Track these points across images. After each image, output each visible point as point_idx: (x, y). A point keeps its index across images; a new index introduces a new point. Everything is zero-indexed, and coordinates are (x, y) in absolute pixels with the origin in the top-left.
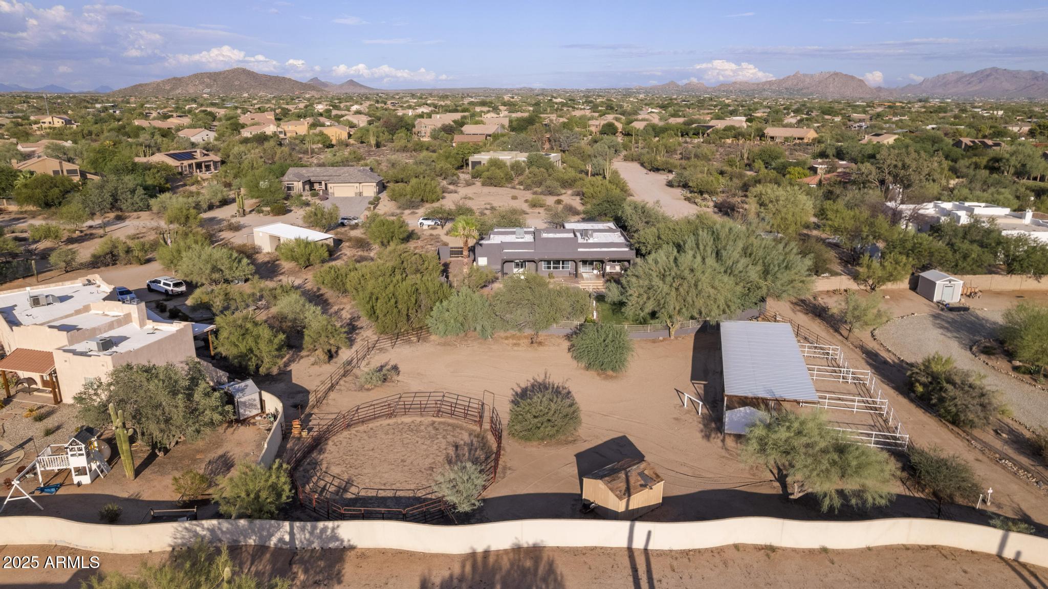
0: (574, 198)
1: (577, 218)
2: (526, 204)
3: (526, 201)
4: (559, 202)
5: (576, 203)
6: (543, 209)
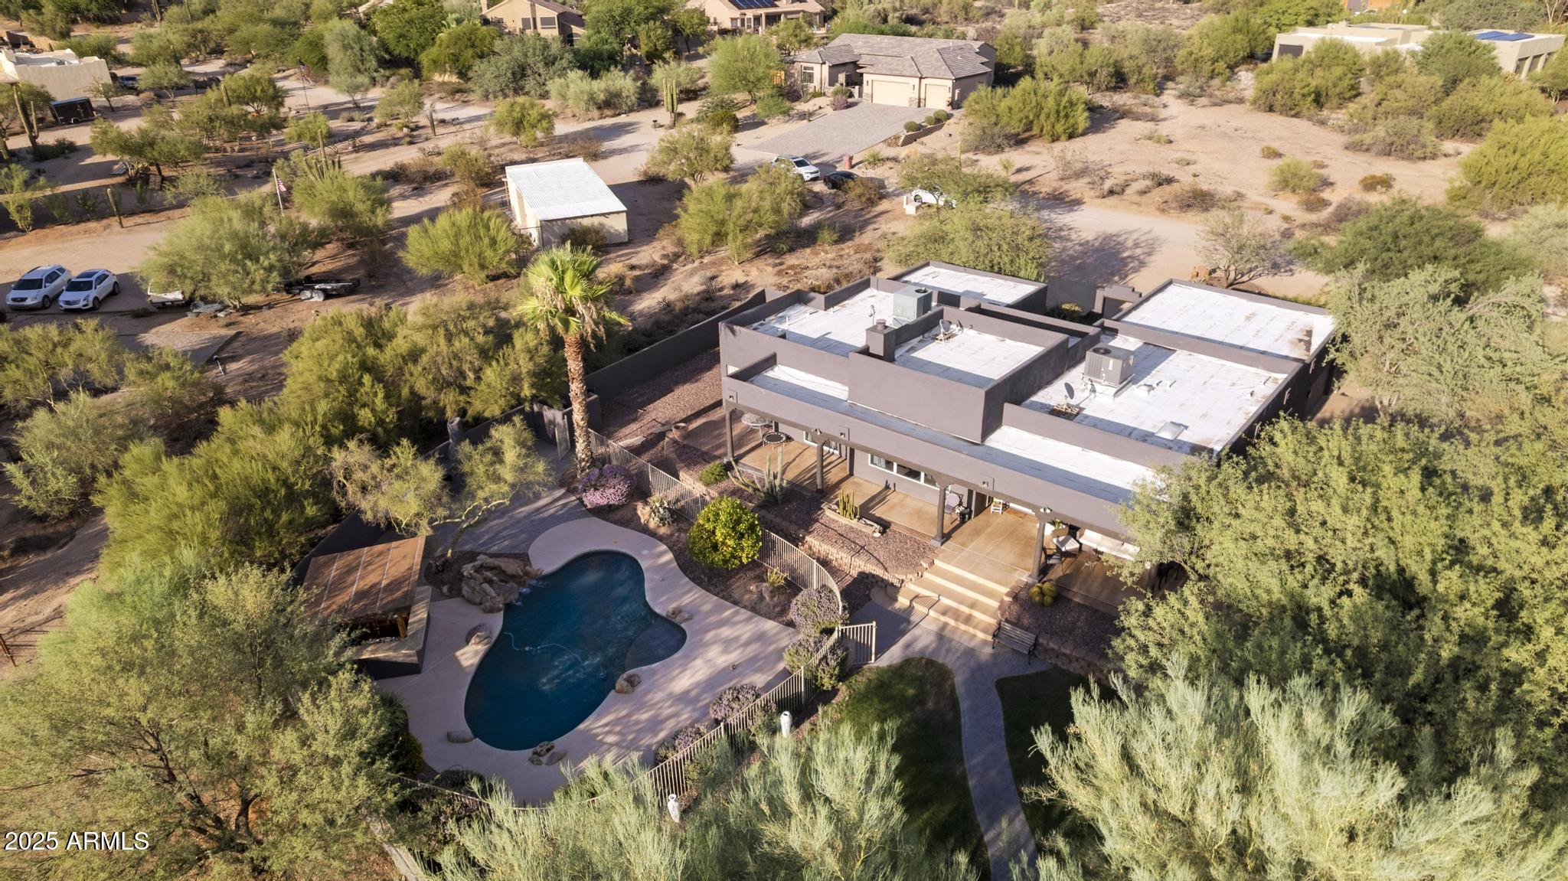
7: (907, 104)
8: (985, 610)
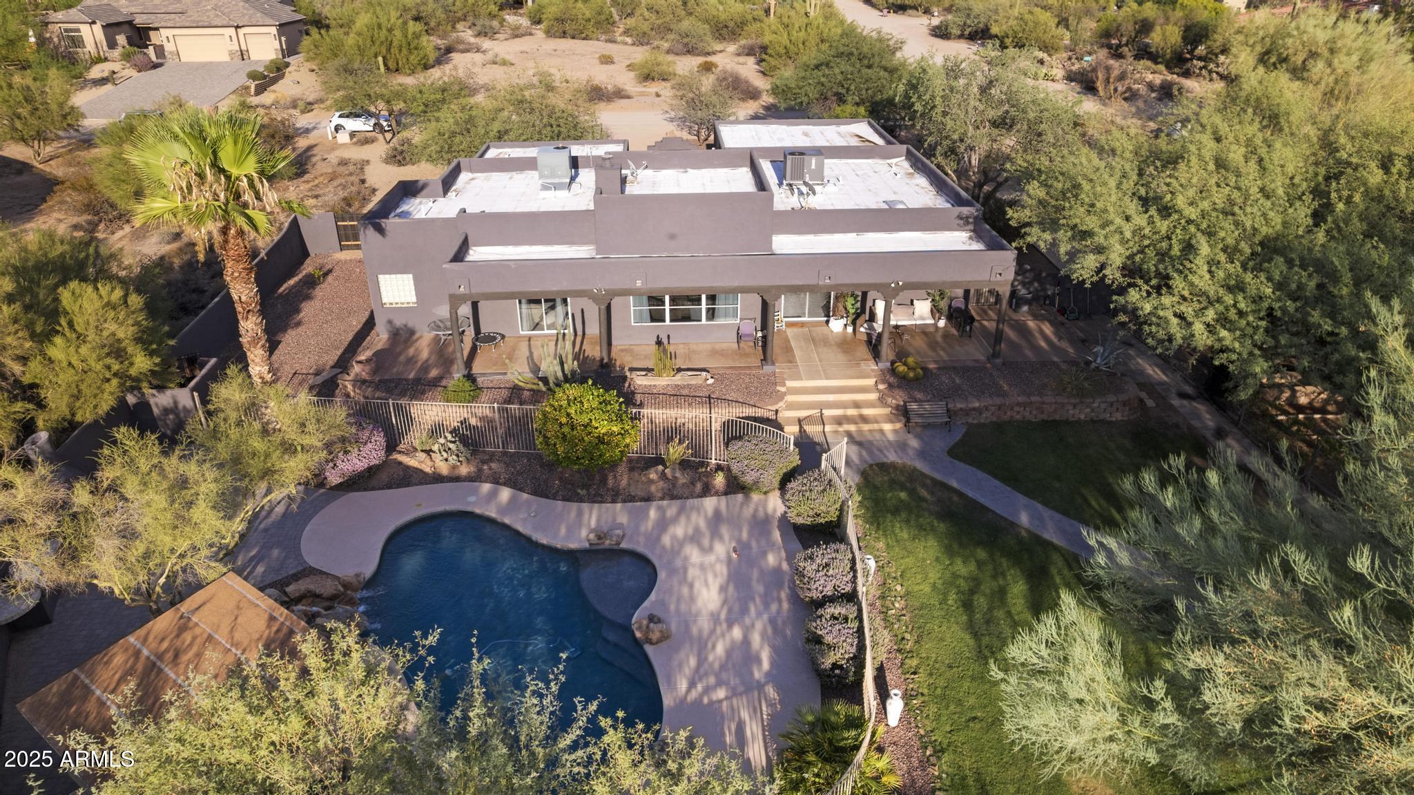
0: (742, 59)
1: (752, 107)
2: (632, 74)
3: (630, 67)
4: (708, 68)
5: (748, 69)
6: (668, 84)
7: (227, 58)
8: (870, 405)
